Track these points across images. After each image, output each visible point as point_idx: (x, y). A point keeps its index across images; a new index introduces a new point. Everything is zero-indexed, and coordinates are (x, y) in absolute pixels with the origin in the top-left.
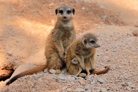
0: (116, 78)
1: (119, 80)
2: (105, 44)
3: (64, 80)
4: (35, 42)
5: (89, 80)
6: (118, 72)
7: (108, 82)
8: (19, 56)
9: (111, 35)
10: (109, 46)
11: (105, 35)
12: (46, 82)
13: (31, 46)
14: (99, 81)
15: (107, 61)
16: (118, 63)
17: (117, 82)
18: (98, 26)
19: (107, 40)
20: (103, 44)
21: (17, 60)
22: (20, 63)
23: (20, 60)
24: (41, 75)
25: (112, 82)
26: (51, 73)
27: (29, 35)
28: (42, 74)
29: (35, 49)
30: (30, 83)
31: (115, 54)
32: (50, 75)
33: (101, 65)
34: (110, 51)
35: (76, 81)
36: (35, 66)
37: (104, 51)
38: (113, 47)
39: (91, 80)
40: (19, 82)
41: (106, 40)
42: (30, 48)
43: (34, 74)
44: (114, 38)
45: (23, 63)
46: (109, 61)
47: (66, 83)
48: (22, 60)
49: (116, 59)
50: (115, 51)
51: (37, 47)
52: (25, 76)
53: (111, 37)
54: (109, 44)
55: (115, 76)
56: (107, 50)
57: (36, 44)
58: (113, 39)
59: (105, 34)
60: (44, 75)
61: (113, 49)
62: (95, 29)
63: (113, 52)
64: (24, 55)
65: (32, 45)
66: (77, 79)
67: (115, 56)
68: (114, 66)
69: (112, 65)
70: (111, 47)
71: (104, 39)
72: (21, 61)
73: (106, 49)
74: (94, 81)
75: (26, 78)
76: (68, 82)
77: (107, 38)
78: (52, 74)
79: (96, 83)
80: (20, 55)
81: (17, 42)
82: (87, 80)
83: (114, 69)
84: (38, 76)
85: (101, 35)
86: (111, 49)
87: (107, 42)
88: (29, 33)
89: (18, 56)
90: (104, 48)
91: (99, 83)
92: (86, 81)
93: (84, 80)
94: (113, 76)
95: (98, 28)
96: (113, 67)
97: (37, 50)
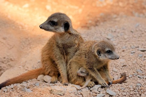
0: (131, 89)
1: (135, 93)
2: (121, 43)
3: (61, 91)
4: (29, 39)
5: (95, 92)
6: (135, 81)
7: (120, 94)
8: (6, 58)
9: (132, 30)
10: (126, 45)
11: (123, 31)
12: (36, 93)
13: (23, 44)
14: (108, 94)
15: (122, 66)
16: (136, 68)
17: (132, 95)
18: (116, 18)
19: (126, 37)
20: (118, 43)
21: (3, 63)
22: (7, 67)
23: (8, 63)
24: (32, 83)
25: (125, 95)
26: (45, 82)
27: (21, 30)
28: (34, 83)
29: (29, 49)
30: (15, 95)
31: (134, 56)
32: (44, 84)
33: (113, 71)
34: (127, 52)
35: (77, 92)
36: (27, 71)
37: (120, 52)
38: (132, 47)
39: (97, 92)
40: (3, 92)
41: (124, 38)
42: (21, 47)
43: (23, 82)
44: (135, 34)
45: (11, 66)
46: (124, 66)
47: (64, 95)
48: (11, 63)
49: (135, 63)
50: (134, 53)
51: (31, 46)
52: (12, 85)
53: (131, 33)
54: (128, 42)
55: (129, 87)
56: (124, 51)
57: (30, 42)
58: (133, 36)
59: (123, 29)
60: (36, 84)
61: (131, 49)
62: (112, 22)
63: (132, 53)
64: (13, 56)
65: (25, 43)
66: (79, 90)
67: (133, 59)
68: (130, 72)
69: (128, 72)
70: (129, 46)
71: (121, 36)
72: (9, 65)
73: (122, 50)
74: (101, 92)
75: (13, 87)
76: (66, 94)
77: (126, 34)
78: (47, 82)
79: (104, 96)
80: (8, 56)
81: (4, 39)
82: (93, 91)
83: (130, 77)
84: (29, 85)
85: (118, 30)
86: (129, 49)
87: (126, 40)
88: (20, 27)
89: (4, 58)
90: (120, 49)
91: (108, 96)
92: (91, 93)
93: (89, 92)
94: (127, 87)
95: (115, 21)
96: (129, 74)
97: (30, 50)
